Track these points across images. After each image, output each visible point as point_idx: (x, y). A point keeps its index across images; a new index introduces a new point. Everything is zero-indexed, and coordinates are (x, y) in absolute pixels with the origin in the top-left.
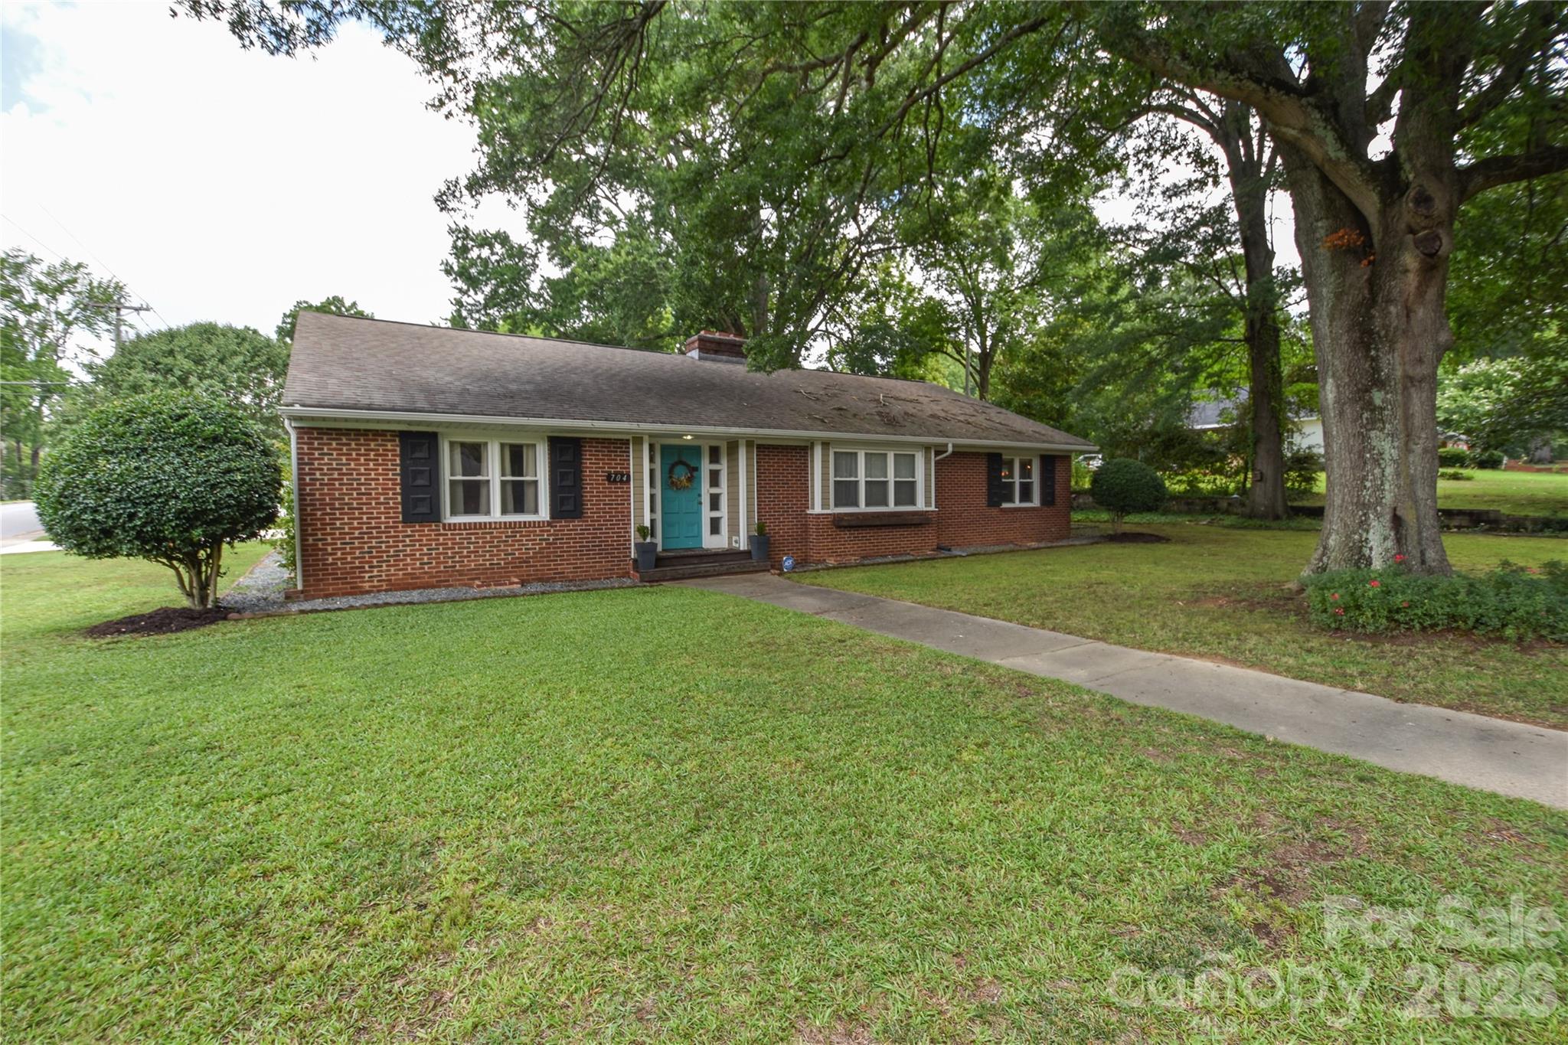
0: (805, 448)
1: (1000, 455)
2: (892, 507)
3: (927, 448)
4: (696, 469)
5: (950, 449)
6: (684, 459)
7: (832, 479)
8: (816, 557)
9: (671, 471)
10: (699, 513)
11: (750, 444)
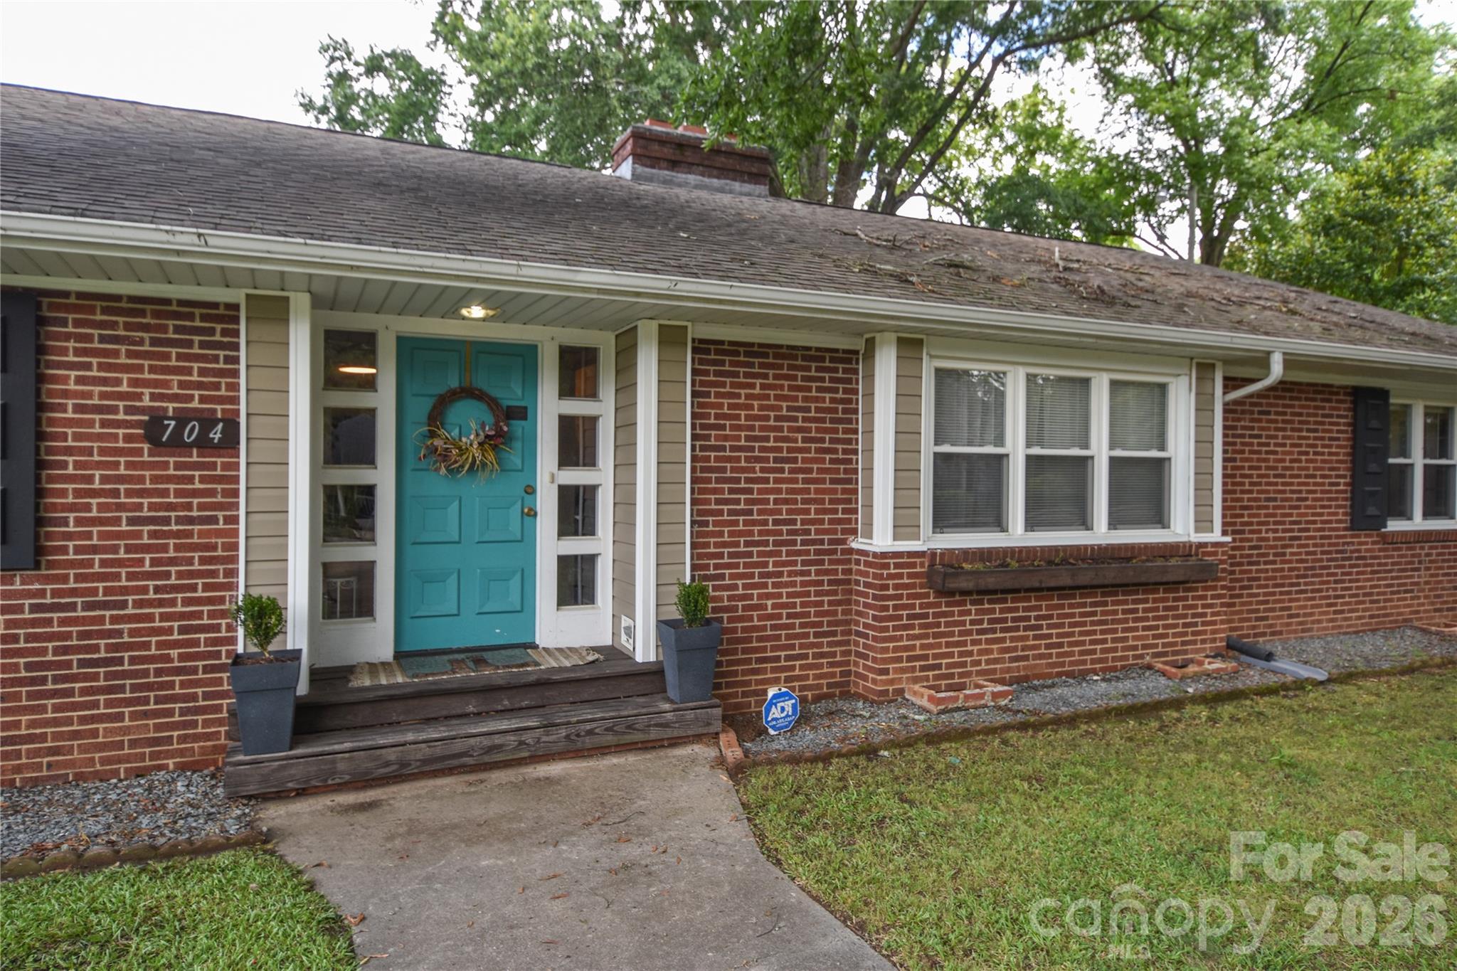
0: (849, 357)
1: (1383, 394)
2: (1101, 533)
3: (1203, 366)
4: (521, 413)
5: (1277, 369)
6: (481, 381)
7: (928, 448)
8: (874, 682)
9: (436, 417)
10: (526, 540)
11: (670, 338)
